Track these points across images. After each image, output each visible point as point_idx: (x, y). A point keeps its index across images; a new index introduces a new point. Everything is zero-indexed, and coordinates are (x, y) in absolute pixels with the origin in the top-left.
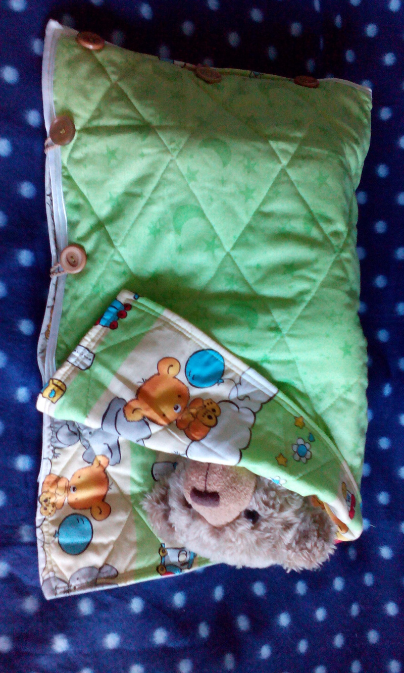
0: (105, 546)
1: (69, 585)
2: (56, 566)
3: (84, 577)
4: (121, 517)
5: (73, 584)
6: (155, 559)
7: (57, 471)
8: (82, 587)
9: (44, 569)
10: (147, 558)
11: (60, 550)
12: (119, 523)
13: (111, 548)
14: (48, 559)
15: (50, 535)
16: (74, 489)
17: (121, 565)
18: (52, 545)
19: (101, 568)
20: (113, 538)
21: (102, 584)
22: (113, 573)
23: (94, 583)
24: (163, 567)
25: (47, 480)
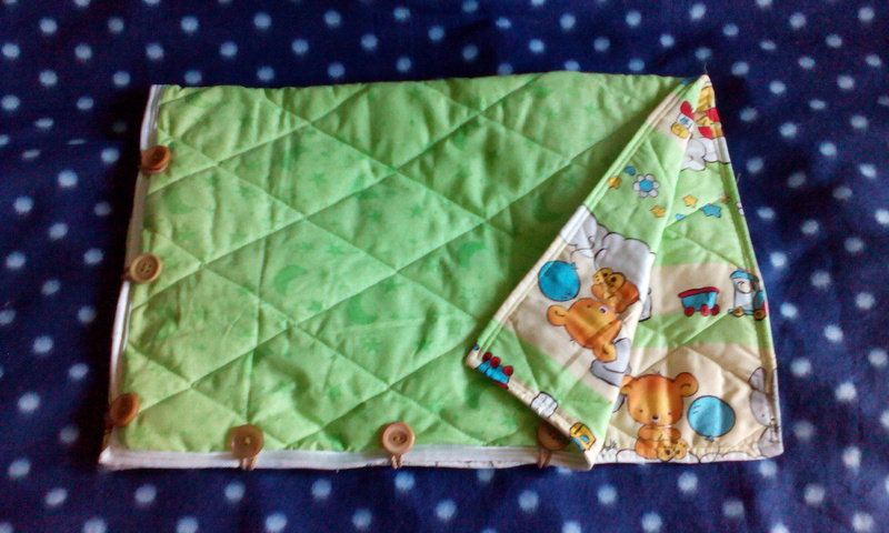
0: (728, 382)
1: (770, 426)
2: (746, 440)
4: (695, 361)
5: (768, 420)
6: (747, 322)
7: (630, 441)
8: (774, 412)
9: (749, 454)
10: (747, 333)
12: (702, 362)
13: (730, 375)
14: (737, 449)
15: (709, 446)
16: (655, 418)
17: (751, 362)
18: (722, 444)
19: (753, 388)
20: (718, 371)
21: (772, 387)
22: (760, 373)
23: (770, 397)
25: (642, 452)
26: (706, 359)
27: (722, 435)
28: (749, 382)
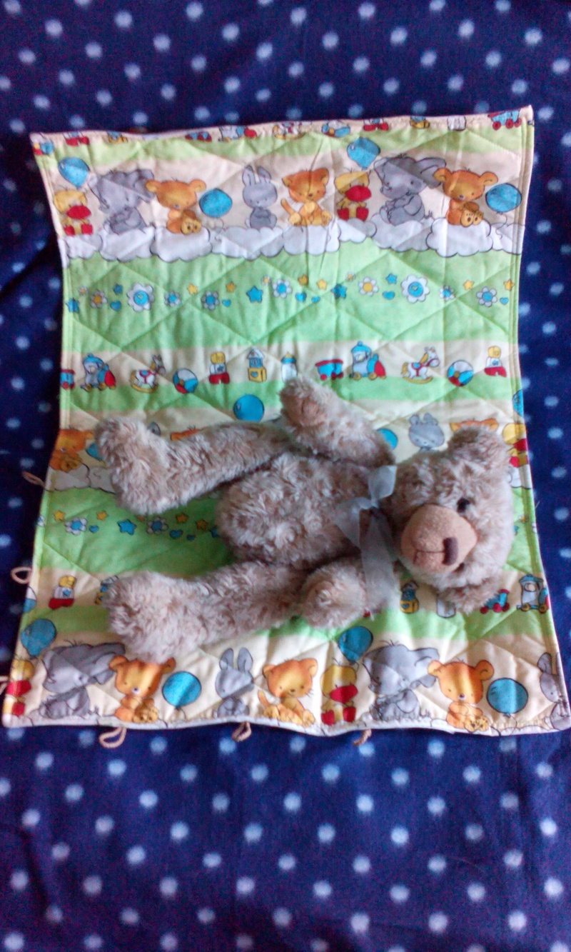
0: (519, 666)
1: (558, 703)
2: (539, 716)
3: (550, 687)
4: (491, 651)
5: (557, 698)
6: (532, 615)
7: (443, 713)
8: (560, 689)
9: (542, 727)
10: (532, 623)
11: (522, 712)
12: (497, 652)
13: (521, 660)
14: (532, 723)
15: (508, 722)
16: (462, 696)
17: (538, 650)
18: (518, 719)
19: (542, 671)
20: (511, 658)
21: (557, 668)
22: (546, 658)
23: (556, 677)
24: (541, 608)
25: (452, 724)
26: (500, 648)
27: (517, 712)
28: (537, 665)
